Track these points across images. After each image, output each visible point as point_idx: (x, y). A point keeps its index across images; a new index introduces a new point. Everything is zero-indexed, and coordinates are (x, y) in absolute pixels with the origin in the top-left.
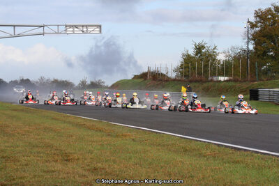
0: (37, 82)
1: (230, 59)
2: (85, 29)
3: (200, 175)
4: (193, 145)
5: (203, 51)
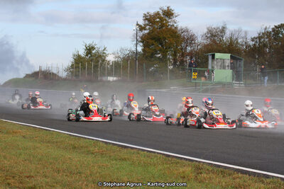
1: (119, 60)
3: (88, 171)
4: (82, 143)
5: (94, 52)
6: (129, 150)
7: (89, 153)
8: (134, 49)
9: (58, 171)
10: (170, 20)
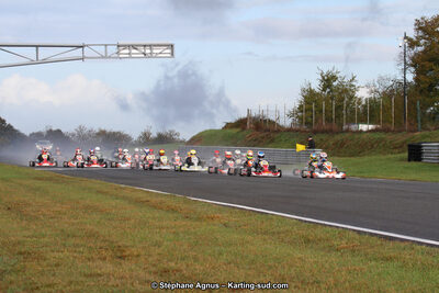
0: (73, 135)
1: (377, 96)
2: (148, 51)
3: (331, 279)
4: (319, 232)
5: (335, 84)
6: (397, 243)
7: (331, 249)
8: (400, 78)
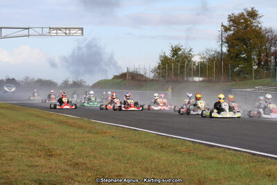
0: (22, 82)
1: (205, 60)
2: (68, 32)
3: (176, 170)
4: (170, 142)
5: (180, 53)
6: (216, 149)
7: (176, 151)
8: (219, 50)
9: (147, 170)
10: (254, 21)
